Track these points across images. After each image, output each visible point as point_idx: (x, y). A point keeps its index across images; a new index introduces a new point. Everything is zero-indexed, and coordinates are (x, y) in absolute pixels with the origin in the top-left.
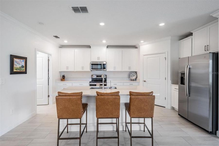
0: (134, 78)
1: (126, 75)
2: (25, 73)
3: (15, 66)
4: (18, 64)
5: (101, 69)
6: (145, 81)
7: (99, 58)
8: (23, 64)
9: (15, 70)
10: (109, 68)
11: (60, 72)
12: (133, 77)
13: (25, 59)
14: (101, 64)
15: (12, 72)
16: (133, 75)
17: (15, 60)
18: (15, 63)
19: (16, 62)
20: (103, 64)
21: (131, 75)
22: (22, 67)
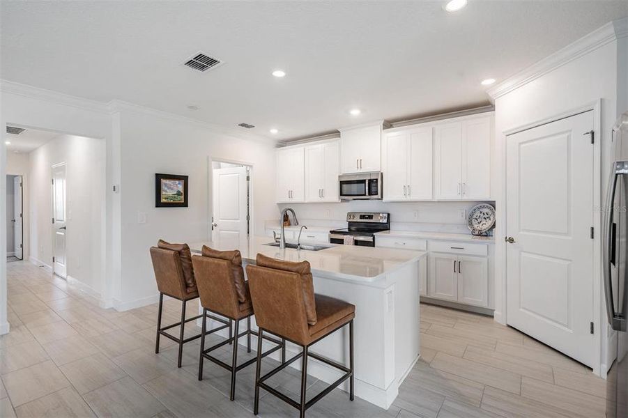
0: (485, 226)
1: (459, 216)
2: (185, 204)
3: (163, 193)
4: (171, 190)
5: (365, 195)
6: (511, 240)
7: (359, 162)
8: (181, 188)
9: (163, 200)
10: (392, 191)
11: (280, 205)
12: (484, 221)
13: (185, 179)
14: (365, 180)
15: (159, 204)
16: (486, 216)
17: (163, 181)
18: (163, 187)
19: (166, 185)
20: (369, 180)
21: (477, 213)
22: (179, 194)
